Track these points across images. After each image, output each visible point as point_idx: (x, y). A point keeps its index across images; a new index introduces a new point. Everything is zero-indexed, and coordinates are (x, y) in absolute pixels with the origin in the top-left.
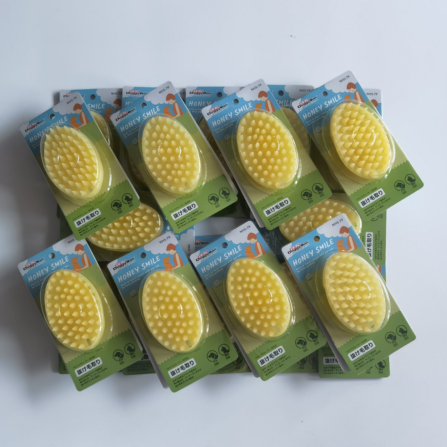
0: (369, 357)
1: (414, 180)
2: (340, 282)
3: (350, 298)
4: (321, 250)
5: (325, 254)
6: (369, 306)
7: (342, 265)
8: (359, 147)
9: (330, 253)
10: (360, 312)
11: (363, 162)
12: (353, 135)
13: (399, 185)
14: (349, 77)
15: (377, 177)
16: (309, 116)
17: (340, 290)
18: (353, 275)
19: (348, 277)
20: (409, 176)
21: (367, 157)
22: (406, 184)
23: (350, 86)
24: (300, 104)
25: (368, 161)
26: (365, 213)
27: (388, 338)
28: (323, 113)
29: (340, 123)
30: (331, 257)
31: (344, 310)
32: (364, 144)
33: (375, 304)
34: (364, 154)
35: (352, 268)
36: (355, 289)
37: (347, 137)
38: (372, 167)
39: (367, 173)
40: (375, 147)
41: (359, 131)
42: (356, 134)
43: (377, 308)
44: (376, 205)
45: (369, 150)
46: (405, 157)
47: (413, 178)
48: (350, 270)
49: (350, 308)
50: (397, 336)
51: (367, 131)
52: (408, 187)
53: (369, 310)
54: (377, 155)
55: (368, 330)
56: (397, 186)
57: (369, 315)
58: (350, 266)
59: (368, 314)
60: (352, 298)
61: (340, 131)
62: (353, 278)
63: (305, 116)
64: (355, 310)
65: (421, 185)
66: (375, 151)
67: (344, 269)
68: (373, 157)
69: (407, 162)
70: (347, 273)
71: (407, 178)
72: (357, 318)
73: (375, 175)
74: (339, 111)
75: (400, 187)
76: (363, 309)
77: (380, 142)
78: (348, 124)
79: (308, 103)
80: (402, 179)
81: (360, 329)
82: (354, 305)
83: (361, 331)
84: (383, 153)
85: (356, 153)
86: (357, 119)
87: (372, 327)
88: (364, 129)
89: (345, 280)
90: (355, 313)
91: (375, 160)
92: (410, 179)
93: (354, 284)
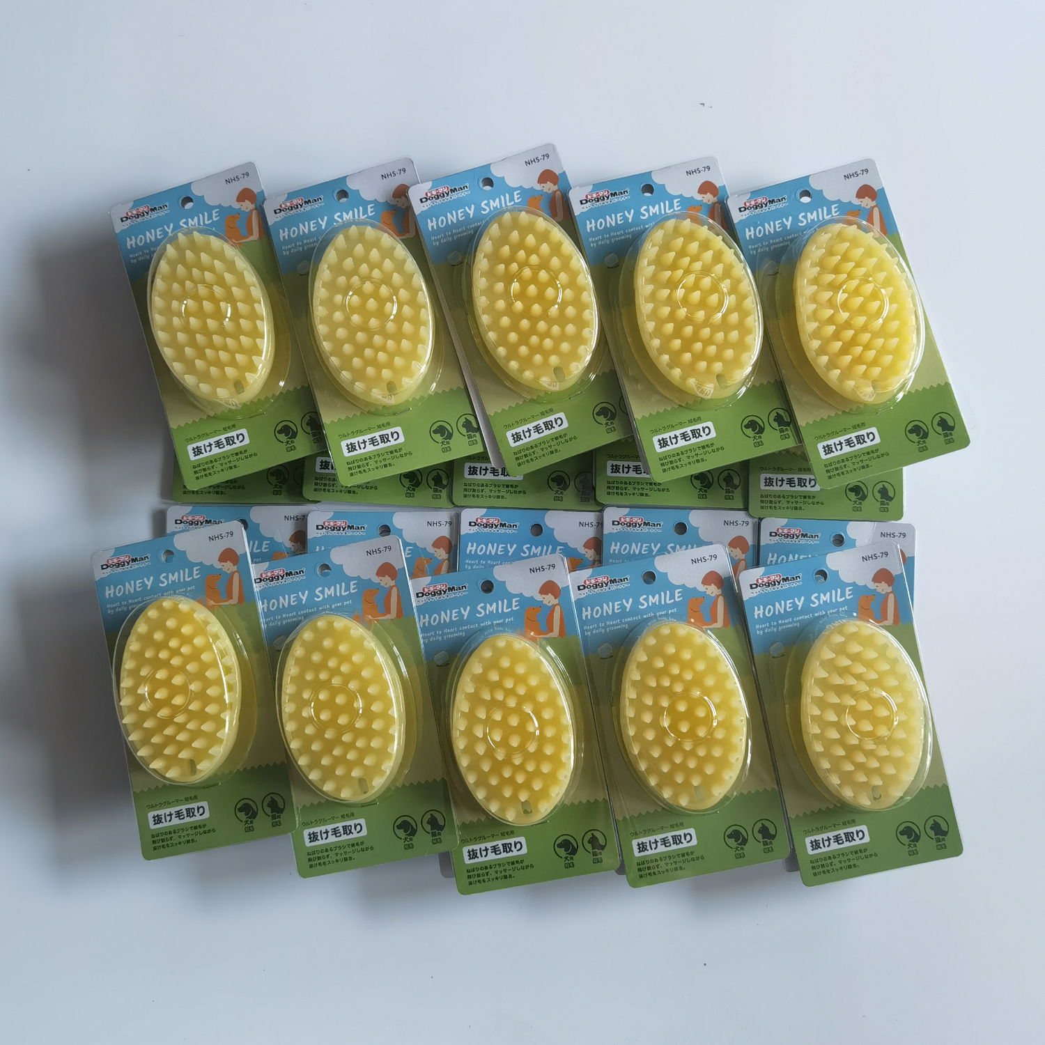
0: (849, 860)
1: (952, 428)
2: (838, 680)
3: (849, 721)
4: (821, 602)
5: (827, 613)
6: (884, 752)
7: (855, 648)
8: (847, 325)
9: (838, 616)
10: (861, 758)
11: (847, 359)
12: (841, 297)
13: (916, 430)
14: (867, 172)
15: (871, 400)
16: (760, 234)
17: (834, 699)
18: (873, 676)
19: (859, 677)
20: (944, 416)
21: (859, 349)
22: (931, 433)
23: (866, 191)
24: (745, 204)
25: (858, 360)
26: (827, 471)
27: (902, 833)
28: (790, 237)
29: (821, 264)
30: (837, 624)
31: (828, 744)
32: (860, 321)
33: (898, 753)
34: (854, 342)
35: (874, 660)
36: (865, 706)
37: (827, 295)
38: (865, 375)
39: (850, 384)
40: (882, 332)
41: (857, 292)
42: (846, 295)
43: (898, 763)
44: (854, 460)
45: (865, 337)
46: (944, 372)
47: (951, 423)
48: (869, 664)
49: (841, 742)
50: (923, 836)
51: (875, 295)
52: (934, 438)
53: (883, 760)
54: (883, 351)
55: (865, 801)
56: (911, 431)
57: (877, 771)
58: (871, 654)
59: (875, 768)
60: (854, 723)
61: (815, 281)
62: (871, 684)
63: (750, 233)
64: (851, 750)
65: (964, 442)
66: (879, 342)
67: (856, 658)
68: (871, 354)
69: (947, 385)
70: (860, 669)
71: (937, 419)
72: (849, 767)
73: (867, 394)
74: (824, 238)
75: (917, 435)
76: (869, 754)
77: (895, 325)
78: (836, 270)
79: (764, 206)
80: (926, 418)
81: (848, 793)
82: (853, 740)
83: (850, 797)
84: (897, 352)
85: (836, 336)
86: (858, 265)
87: (875, 799)
88: (868, 288)
89: (851, 681)
90: (849, 757)
91: (875, 362)
92: (943, 424)
93: (866, 696)
